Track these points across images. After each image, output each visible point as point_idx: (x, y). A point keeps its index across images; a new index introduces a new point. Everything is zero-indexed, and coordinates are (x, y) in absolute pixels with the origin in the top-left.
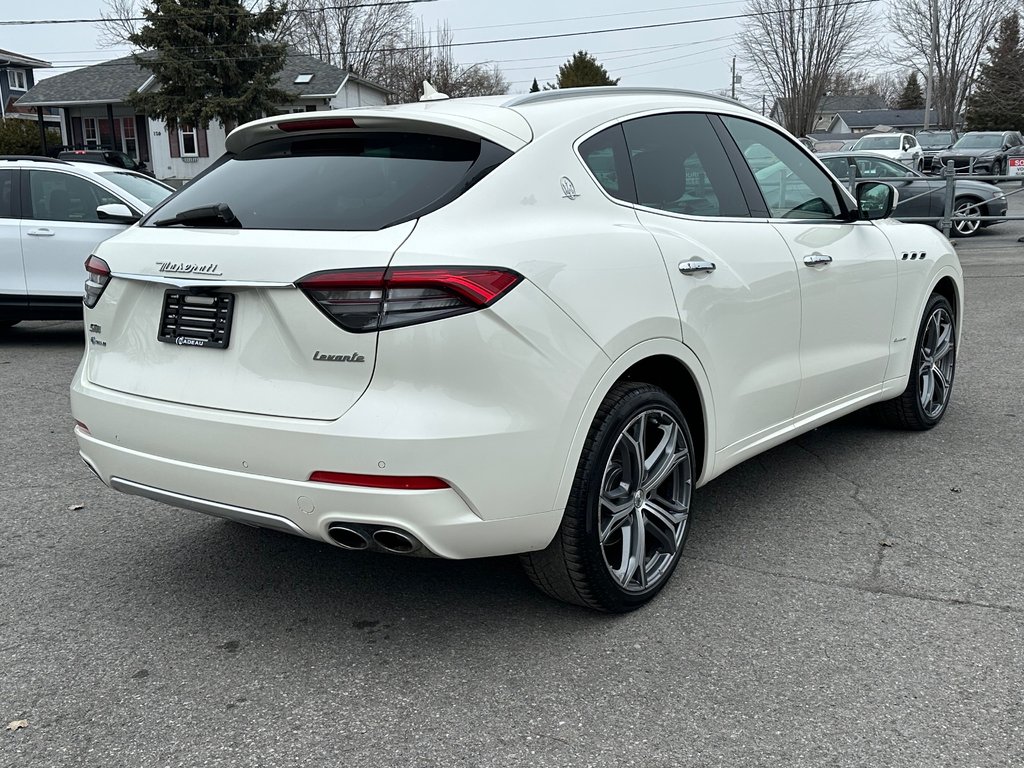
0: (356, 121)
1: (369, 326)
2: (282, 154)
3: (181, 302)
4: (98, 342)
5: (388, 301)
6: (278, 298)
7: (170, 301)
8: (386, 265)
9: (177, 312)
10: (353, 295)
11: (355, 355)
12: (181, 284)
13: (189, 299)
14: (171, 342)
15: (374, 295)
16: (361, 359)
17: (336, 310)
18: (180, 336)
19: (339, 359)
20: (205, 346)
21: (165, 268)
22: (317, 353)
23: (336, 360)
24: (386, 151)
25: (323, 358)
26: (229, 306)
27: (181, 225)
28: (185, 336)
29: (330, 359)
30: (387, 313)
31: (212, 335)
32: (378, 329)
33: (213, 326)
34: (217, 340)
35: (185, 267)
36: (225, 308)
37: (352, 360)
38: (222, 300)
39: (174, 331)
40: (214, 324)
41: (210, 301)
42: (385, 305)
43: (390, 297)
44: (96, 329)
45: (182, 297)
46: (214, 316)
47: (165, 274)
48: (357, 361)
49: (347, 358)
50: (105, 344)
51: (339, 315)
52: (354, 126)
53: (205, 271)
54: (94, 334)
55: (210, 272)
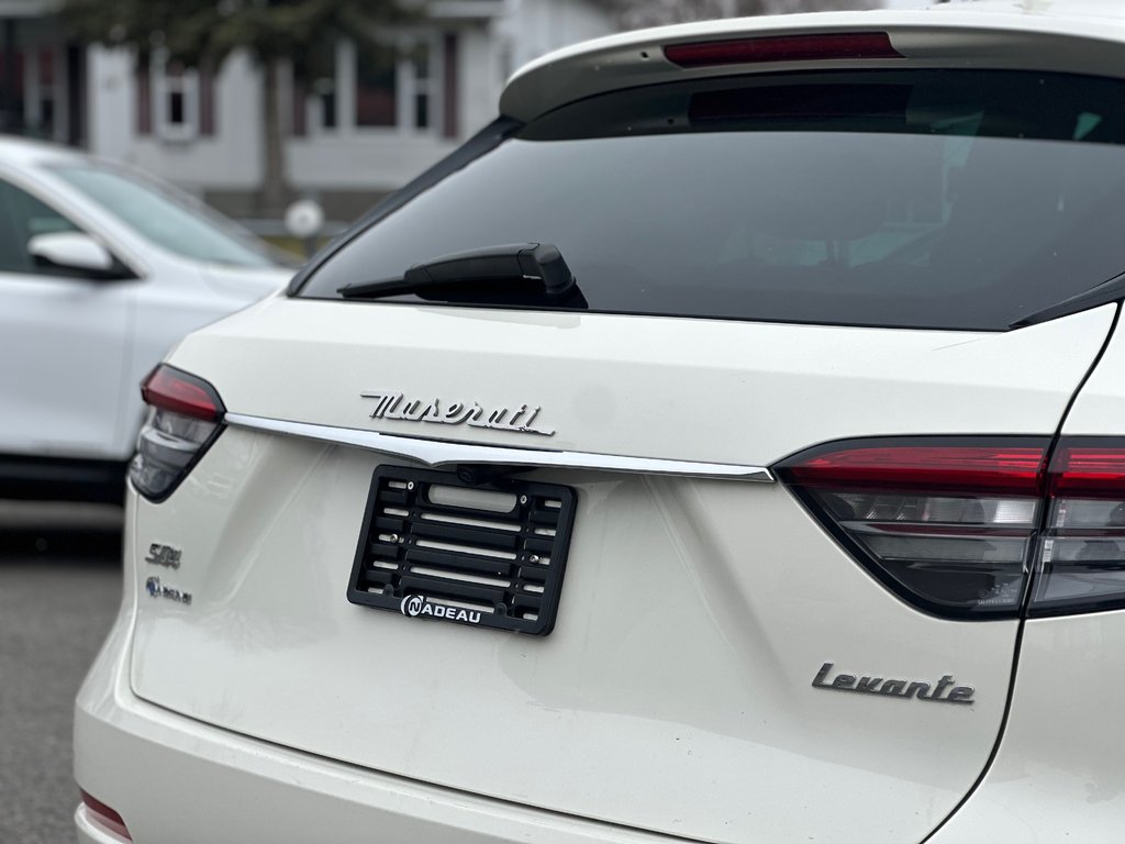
0: (895, 40)
1: (992, 602)
2: (663, 123)
3: (417, 500)
4: (168, 593)
5: (1055, 533)
6: (716, 509)
7: (386, 495)
8: (1051, 430)
9: (404, 527)
10: (938, 508)
11: (945, 682)
12: (434, 454)
13: (440, 495)
14: (388, 606)
15: (1010, 513)
16: (962, 697)
17: (886, 550)
18: (414, 592)
19: (893, 690)
20: (486, 624)
21: (384, 408)
22: (826, 668)
23: (884, 692)
24: (977, 118)
25: (843, 684)
26: (562, 520)
27: (414, 297)
28: (427, 593)
29: (866, 687)
30: (1050, 567)
31: (506, 595)
32: (1022, 612)
33: (510, 571)
34: (520, 611)
35: (445, 410)
36: (552, 526)
37: (936, 697)
38: (538, 502)
39: (395, 576)
40: (513, 566)
41: (506, 503)
42: (1048, 544)
43: (1060, 523)
44: (167, 557)
45: (423, 488)
46: (513, 543)
47: (384, 425)
48: (953, 699)
49: (918, 691)
50: (187, 598)
51: (902, 565)
52: (890, 52)
53: (505, 424)
54: (157, 571)
55: (522, 423)
